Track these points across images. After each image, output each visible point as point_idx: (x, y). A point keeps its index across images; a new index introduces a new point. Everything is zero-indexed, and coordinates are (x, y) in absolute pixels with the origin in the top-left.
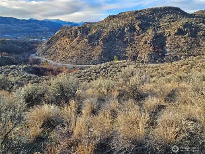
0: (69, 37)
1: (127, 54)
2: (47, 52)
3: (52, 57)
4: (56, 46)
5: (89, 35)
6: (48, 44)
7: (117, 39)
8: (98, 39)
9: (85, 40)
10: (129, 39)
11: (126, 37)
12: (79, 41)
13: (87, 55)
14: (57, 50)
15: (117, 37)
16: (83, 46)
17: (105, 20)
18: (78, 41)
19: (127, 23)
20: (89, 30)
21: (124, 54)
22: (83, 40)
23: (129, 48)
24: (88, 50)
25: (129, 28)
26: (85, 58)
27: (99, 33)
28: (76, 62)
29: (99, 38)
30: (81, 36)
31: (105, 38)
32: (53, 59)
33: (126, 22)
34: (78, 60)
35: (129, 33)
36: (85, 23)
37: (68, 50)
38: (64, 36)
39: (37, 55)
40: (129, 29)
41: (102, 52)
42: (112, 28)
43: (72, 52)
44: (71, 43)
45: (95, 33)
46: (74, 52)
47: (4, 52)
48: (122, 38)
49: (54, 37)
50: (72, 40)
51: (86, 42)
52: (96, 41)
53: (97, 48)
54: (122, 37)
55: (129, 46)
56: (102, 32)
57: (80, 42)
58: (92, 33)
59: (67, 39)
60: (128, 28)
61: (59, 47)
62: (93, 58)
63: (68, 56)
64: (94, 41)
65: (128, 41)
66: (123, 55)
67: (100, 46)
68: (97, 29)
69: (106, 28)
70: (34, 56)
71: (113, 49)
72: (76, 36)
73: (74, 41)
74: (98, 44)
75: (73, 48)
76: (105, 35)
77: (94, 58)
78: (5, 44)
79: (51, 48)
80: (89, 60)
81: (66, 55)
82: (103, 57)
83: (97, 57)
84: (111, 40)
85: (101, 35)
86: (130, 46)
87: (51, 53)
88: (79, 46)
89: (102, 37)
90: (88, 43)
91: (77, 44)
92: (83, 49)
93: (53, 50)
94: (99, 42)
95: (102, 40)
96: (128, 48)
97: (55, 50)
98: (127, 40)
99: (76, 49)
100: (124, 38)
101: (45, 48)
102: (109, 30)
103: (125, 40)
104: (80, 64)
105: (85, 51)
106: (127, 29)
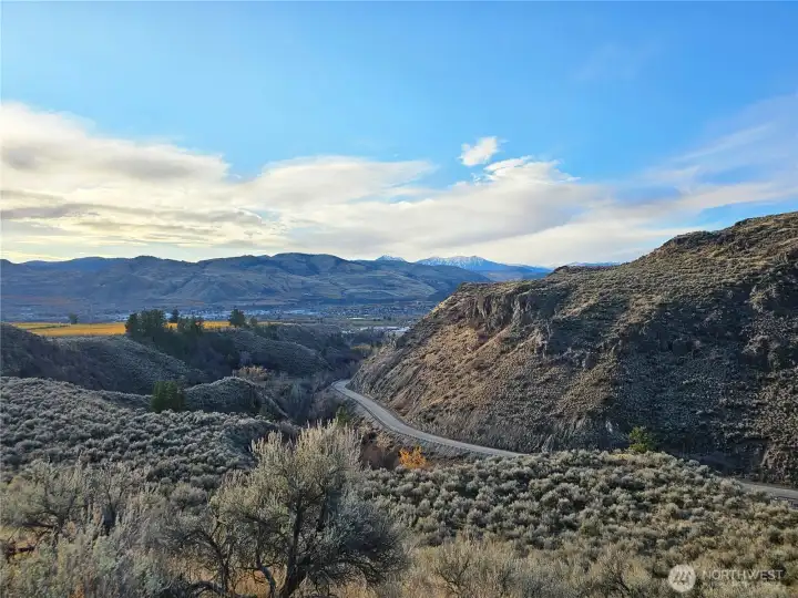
0: (476, 323)
1: (759, 423)
2: (388, 376)
3: (400, 396)
4: (424, 357)
5: (558, 316)
6: (398, 347)
7: (698, 342)
8: (594, 336)
9: (537, 338)
10: (775, 345)
11: (754, 333)
12: (510, 342)
13: (533, 406)
14: (421, 372)
15: (700, 333)
16: (523, 364)
17: (653, 254)
18: (506, 340)
19: (766, 267)
20: (565, 296)
21: (741, 425)
22: (530, 341)
23: (776, 393)
24: (542, 383)
25: (778, 291)
26: (523, 419)
27: (608, 310)
28: (481, 432)
29: (605, 332)
30: (525, 320)
31: (631, 335)
32: (398, 408)
33: (762, 263)
34: (488, 423)
35: (777, 315)
36: (560, 268)
37: (459, 377)
38: (460, 318)
39: (351, 387)
40: (774, 295)
41: (607, 401)
42: (677, 290)
43: (470, 386)
44: (481, 348)
45: (584, 311)
46: (478, 388)
47: (257, 365)
48: (728, 338)
49: (424, 321)
50: (483, 338)
51: (540, 349)
52: (586, 347)
53: (585, 377)
54: (729, 333)
55: (773, 380)
56: (624, 306)
57: (514, 347)
58: (574, 310)
59: (467, 332)
60: (772, 289)
61: (431, 359)
62: (560, 425)
63: (453, 401)
64: (576, 347)
65: (771, 356)
66: (732, 429)
67: (599, 369)
68: (601, 294)
69: (647, 291)
70: (341, 388)
71: (670, 393)
72: (504, 322)
73: (491, 341)
74: (593, 362)
75: (479, 368)
76: (633, 319)
77: (567, 426)
78: (275, 338)
79: (405, 362)
80: (538, 430)
81: (447, 398)
82: (609, 426)
83: (580, 423)
84: (666, 346)
85: (613, 319)
86: (783, 385)
87: (399, 381)
88: (505, 362)
89: (619, 327)
90: (547, 353)
91: (502, 352)
92: (518, 378)
93: (410, 372)
94: (599, 350)
95: (614, 341)
96: (767, 393)
97: (415, 373)
98: (759, 349)
99: (490, 373)
100: (744, 340)
101: (384, 360)
102: (657, 299)
103: (752, 348)
104: (496, 447)
105: (525, 386)
106: (767, 294)
